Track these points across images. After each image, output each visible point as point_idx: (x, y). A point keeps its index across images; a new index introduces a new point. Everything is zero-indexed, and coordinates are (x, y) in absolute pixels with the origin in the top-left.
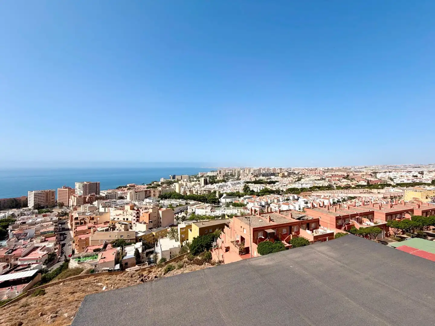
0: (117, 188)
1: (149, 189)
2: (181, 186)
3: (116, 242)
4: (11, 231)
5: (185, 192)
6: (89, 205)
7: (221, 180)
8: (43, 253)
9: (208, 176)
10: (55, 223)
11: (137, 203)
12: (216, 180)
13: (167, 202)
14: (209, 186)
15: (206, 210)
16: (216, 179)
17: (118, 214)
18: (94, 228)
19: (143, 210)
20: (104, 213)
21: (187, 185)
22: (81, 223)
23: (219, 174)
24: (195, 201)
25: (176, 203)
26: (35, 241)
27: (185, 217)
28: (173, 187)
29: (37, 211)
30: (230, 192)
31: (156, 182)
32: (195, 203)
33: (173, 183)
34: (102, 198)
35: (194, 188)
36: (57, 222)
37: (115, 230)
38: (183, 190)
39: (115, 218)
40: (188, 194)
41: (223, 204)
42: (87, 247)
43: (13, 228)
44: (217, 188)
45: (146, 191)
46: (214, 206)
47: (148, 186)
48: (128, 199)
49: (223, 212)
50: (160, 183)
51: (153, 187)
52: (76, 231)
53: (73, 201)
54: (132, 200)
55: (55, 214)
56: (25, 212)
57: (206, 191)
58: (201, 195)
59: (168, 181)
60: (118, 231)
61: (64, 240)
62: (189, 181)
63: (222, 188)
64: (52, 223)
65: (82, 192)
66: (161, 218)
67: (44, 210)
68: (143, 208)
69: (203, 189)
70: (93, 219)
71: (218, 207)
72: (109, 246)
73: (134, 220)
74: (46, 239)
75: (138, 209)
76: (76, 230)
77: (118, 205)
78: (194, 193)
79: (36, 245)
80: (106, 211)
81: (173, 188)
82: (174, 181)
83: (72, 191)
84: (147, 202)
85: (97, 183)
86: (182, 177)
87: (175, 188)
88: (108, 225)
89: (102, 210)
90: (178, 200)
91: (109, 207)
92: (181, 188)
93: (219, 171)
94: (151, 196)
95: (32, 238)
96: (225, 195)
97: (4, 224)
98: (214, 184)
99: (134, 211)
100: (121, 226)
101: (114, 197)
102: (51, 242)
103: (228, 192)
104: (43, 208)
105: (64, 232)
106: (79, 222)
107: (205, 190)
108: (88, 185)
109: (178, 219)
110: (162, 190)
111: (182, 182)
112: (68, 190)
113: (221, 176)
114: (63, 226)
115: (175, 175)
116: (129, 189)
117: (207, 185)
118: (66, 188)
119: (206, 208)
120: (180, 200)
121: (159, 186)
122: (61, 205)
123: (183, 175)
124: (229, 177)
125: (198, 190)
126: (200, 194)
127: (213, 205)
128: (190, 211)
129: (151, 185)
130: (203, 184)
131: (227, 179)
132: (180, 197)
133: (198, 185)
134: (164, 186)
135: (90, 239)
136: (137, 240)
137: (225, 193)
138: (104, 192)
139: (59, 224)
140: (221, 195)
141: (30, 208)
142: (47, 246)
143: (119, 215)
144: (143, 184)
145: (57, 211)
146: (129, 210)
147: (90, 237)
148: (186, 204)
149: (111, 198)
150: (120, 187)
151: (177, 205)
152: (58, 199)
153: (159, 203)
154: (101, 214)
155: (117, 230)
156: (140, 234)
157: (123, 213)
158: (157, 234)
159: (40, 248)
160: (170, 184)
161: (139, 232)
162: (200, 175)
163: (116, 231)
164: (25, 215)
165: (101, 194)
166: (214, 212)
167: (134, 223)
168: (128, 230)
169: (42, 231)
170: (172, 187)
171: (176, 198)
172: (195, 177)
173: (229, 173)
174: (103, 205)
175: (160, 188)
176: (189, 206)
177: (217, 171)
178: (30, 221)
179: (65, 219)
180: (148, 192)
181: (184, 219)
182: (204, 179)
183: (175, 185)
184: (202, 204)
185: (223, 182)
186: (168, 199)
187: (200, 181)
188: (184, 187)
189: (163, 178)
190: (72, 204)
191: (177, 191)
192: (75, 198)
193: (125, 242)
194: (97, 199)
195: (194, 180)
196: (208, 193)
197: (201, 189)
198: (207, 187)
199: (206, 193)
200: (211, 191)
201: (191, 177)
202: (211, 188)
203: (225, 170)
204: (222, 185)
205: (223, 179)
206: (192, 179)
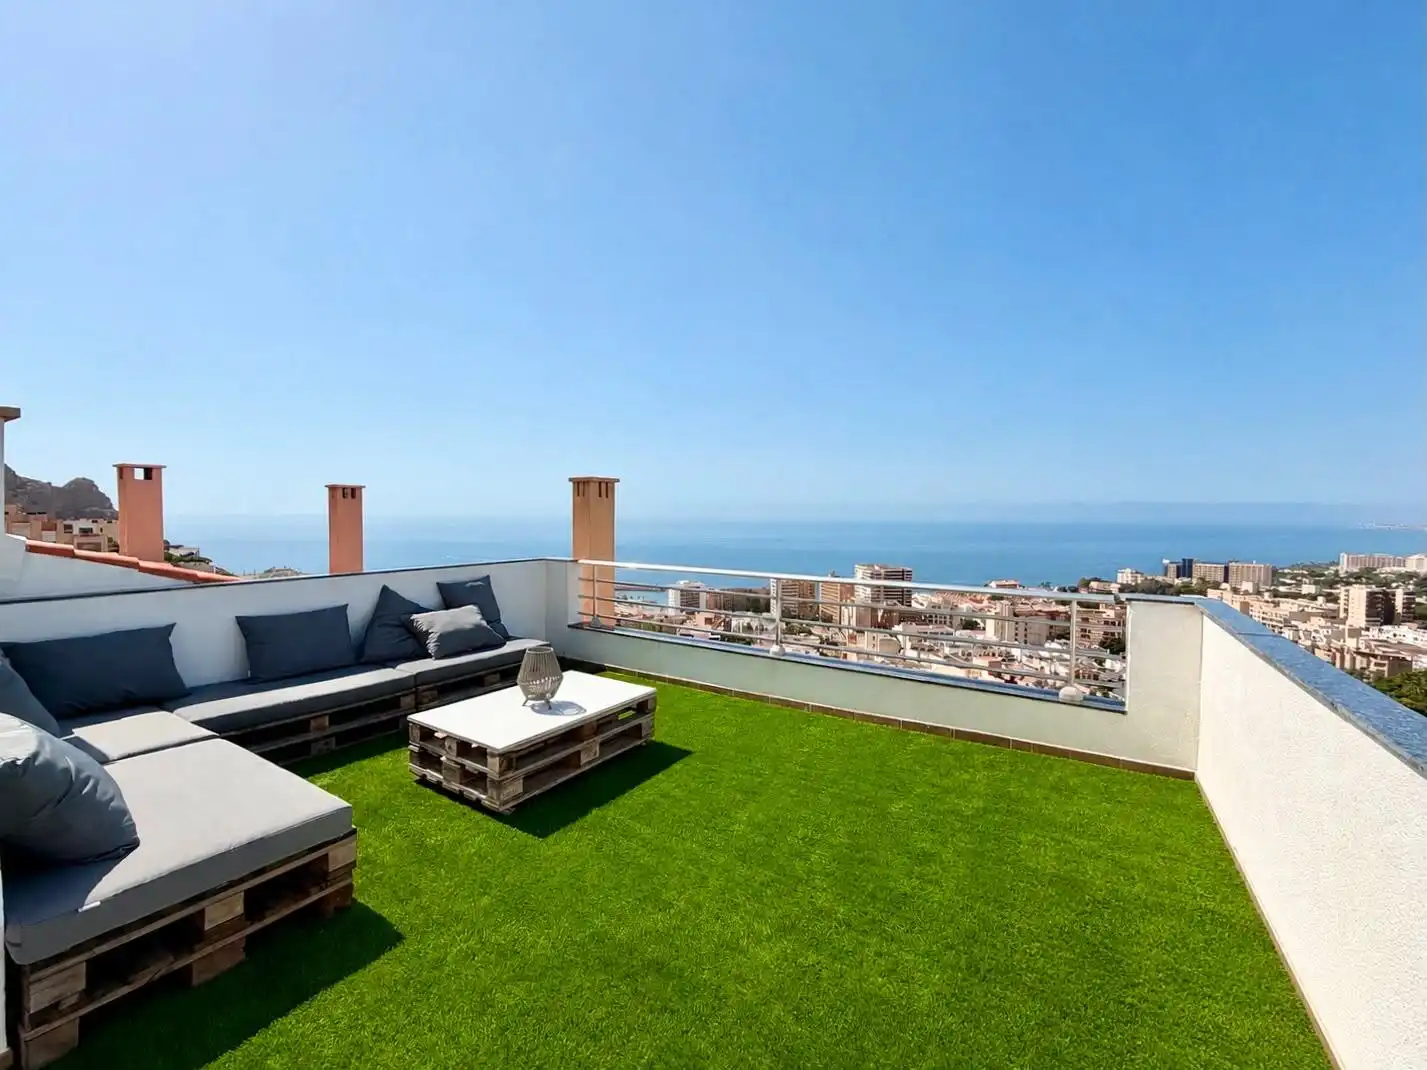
1: (1064, 609)
6: (880, 633)
9: (1405, 577)
11: (1017, 652)
14: (1407, 634)
29: (785, 625)
31: (1096, 580)
34: (914, 618)
45: (1052, 614)
48: (990, 633)
50: (1118, 587)
53: (849, 616)
54: (1000, 638)
56: (767, 625)
57: (1375, 656)
59: (1154, 580)
62: (1267, 596)
69: (1351, 643)
75: (1013, 678)
82: (1186, 585)
85: (903, 572)
86: (1226, 569)
101: (948, 620)
107: (1366, 650)
110: (1117, 621)
115: (1191, 561)
116: (997, 599)
117: (1385, 628)
122: (827, 620)
123: (1235, 562)
125: (1314, 646)
129: (1075, 590)
130: (1358, 615)
144: (1047, 586)
149: (938, 620)
162: (1344, 567)
164: (767, 632)
165: (914, 604)
172: (1315, 575)
174: (913, 641)
175: (1108, 610)
180: (1060, 620)
182: (1371, 596)
187: (1342, 601)
189: (1128, 570)
190: (847, 623)
192: (855, 608)
194: (905, 618)
195: (1303, 592)
196: (1385, 669)
197: (1341, 643)
198: (1383, 637)
199: (1373, 668)
200: (1411, 662)
201: (1284, 575)
202: (1419, 644)
206: (1293, 582)
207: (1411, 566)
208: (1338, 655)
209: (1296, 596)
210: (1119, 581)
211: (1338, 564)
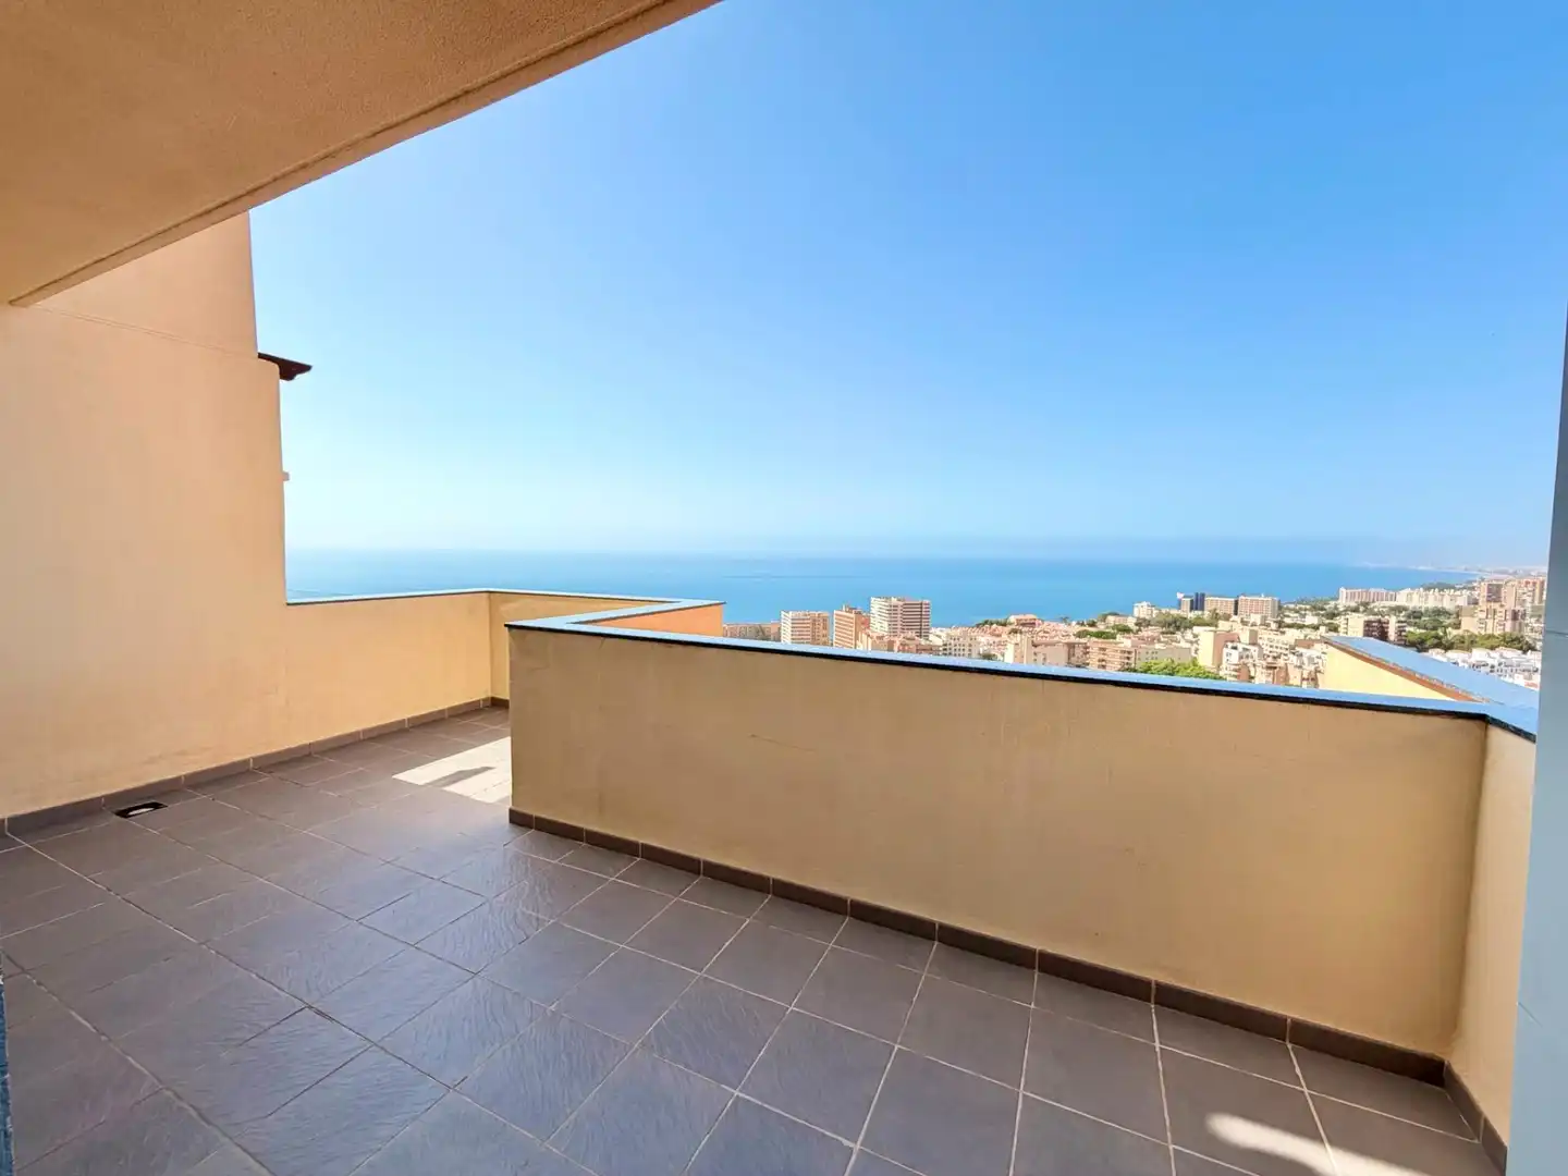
0: (978, 626)
1: (1083, 640)
2: (1225, 641)
5: (1243, 671)
7: (1490, 637)
9: (1398, 609)
12: (1455, 632)
16: (1457, 626)
21: (1260, 642)
23: (1482, 600)
28: (1187, 641)
31: (1115, 614)
33: (1191, 628)
35: (1293, 659)
38: (1235, 654)
45: (1071, 646)
47: (1083, 628)
50: (1134, 621)
51: (1099, 635)
59: (1169, 614)
62: (1274, 626)
65: (886, 624)
78: (1295, 679)
81: (1187, 645)
82: (1198, 618)
83: (862, 621)
85: (921, 604)
86: (1236, 603)
87: (1196, 650)
92: (1225, 651)
93: (1484, 586)
101: (967, 652)
108: (900, 608)
110: (1133, 650)
111: (1238, 628)
112: (853, 615)
113: (1492, 613)
116: (1015, 631)
118: (850, 609)
121: (1125, 630)
123: (1244, 595)
129: (1093, 624)
134: (1146, 633)
138: (938, 633)
144: (1065, 620)
150: (986, 622)
152: (835, 639)
160: (1178, 628)
162: (1342, 603)
165: (931, 637)
170: (1183, 640)
172: (1316, 608)
175: (1124, 640)
177: (1473, 589)
180: (1079, 652)
182: (1368, 623)
183: (1195, 636)
185: (1502, 650)
187: (1341, 629)
188: (1240, 646)
189: (1145, 604)
191: (1205, 660)
192: (870, 640)
195: (1306, 624)
201: (1289, 609)
203: (1538, 586)
204: (1496, 663)
205: (1508, 629)
206: (1297, 615)
207: (1402, 599)
209: (1301, 627)
211: (1337, 599)
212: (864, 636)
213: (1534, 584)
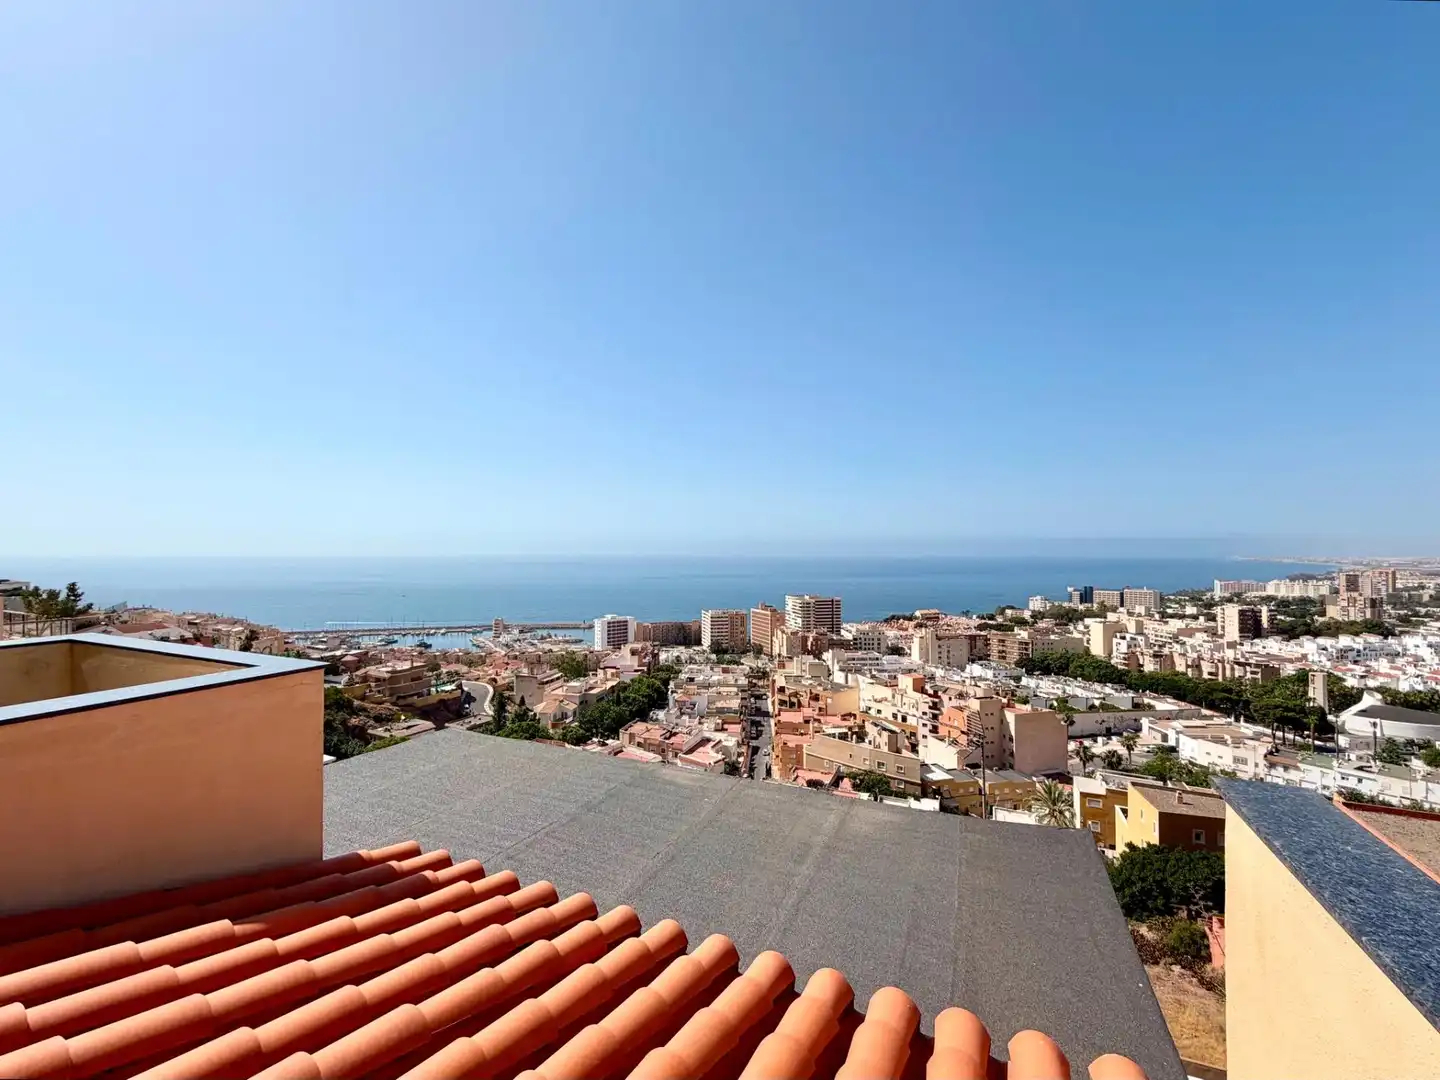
0: (886, 621)
1: (983, 633)
2: (1114, 631)
3: (861, 777)
4: (672, 692)
5: (1131, 657)
6: (810, 659)
7: (1353, 623)
8: (715, 755)
9: (1268, 599)
10: (743, 691)
11: (939, 673)
12: (1321, 619)
13: (1048, 687)
14: (1273, 646)
15: (1241, 753)
16: (1323, 613)
17: (878, 697)
18: (816, 724)
19: (950, 699)
20: (843, 687)
21: (1145, 631)
22: (792, 705)
23: (1342, 589)
24: (1183, 704)
25: (1090, 695)
26: (706, 725)
27: (1120, 758)
28: (1080, 632)
29: (714, 656)
30: (1420, 687)
31: (1012, 608)
32: (1182, 711)
33: (1082, 620)
34: (844, 645)
35: (1177, 647)
36: (745, 691)
37: (863, 741)
38: (1124, 648)
39: (870, 708)
40: (1149, 666)
41: (1357, 743)
42: (796, 769)
43: (677, 686)
44: (1323, 659)
45: (972, 638)
46: (1294, 744)
47: (983, 621)
48: (915, 657)
49: (1352, 783)
50: (1030, 613)
51: (999, 627)
52: (779, 721)
53: (779, 646)
54: (927, 661)
55: (743, 670)
56: (697, 657)
57: (1250, 665)
58: (1220, 679)
59: (1061, 607)
60: (871, 747)
61: (756, 738)
62: (1157, 616)
63: (1356, 662)
64: (735, 689)
65: (799, 620)
66: (1011, 739)
67: (727, 657)
68: (952, 694)
69: (1230, 654)
70: (816, 698)
71: (1320, 750)
72: (846, 783)
73: (924, 725)
74: (726, 726)
75: (936, 692)
76: (779, 718)
77: (885, 671)
78: (1180, 667)
79: (707, 735)
80: (850, 683)
81: (1080, 636)
82: (1087, 610)
83: (778, 618)
84: (974, 675)
85: (832, 601)
86: (1122, 595)
87: (1088, 640)
88: (851, 722)
89: (839, 677)
90: (1097, 686)
91: (858, 671)
92: (1115, 641)
93: (1343, 576)
94: (991, 658)
95: (702, 717)
96: (1368, 701)
97: (663, 675)
98: (1303, 639)
99: (925, 696)
100: (880, 735)
101: (876, 646)
102: (732, 735)
103: (1404, 686)
104: (725, 652)
105: (758, 719)
106: (787, 699)
107: (1242, 660)
108: (812, 605)
109: (1087, 757)
110: (1030, 641)
111: (1124, 618)
112: (769, 613)
113: (1352, 601)
114: (759, 703)
115: (1091, 588)
116: (920, 626)
117: (1256, 641)
118: (766, 607)
119: (1238, 741)
120: (1108, 689)
121: (1022, 623)
122: (758, 651)
123: (1128, 587)
124: (1423, 611)
125: (1200, 658)
126: (1210, 674)
127: (1290, 736)
128: (1149, 737)
129: (992, 617)
130: (1232, 632)
131: (1405, 620)
132: (1104, 673)
133: (1200, 637)
134: (1042, 625)
135: (805, 751)
136: (926, 789)
137: (1380, 690)
138: (849, 628)
139: (752, 696)
140: (1344, 699)
141: (704, 648)
142: (725, 743)
143: (879, 702)
144: (966, 614)
145: (749, 662)
146: (910, 690)
147: (805, 745)
148: (1137, 706)
149: (867, 647)
150: (893, 617)
151: (1092, 707)
152: (754, 635)
153: (1018, 687)
154: (837, 688)
155: (870, 742)
156: (937, 776)
157: (894, 697)
158: (997, 792)
159: (712, 744)
160: (1070, 620)
161: (933, 768)
162: (1218, 594)
163: (865, 745)
164: (696, 663)
165: (843, 632)
166: (1286, 768)
167: (925, 737)
168: (898, 751)
169: (719, 705)
170: (1075, 632)
171: (1086, 678)
172: (1195, 599)
173: (1423, 588)
174: (841, 664)
175: (1022, 632)
176: (1147, 716)
177: (1333, 579)
178: (701, 678)
179: (763, 687)
180: (980, 644)
181: (1113, 762)
182: (1242, 613)
183: (1087, 627)
184: (1216, 721)
185: (1365, 636)
186: (1053, 677)
187: (1219, 619)
188: (1128, 636)
189: (1039, 597)
190: (778, 652)
191: (1097, 649)
192: (785, 636)
193: (888, 783)
194: (833, 645)
195: (1187, 613)
196: (1259, 676)
197: (1222, 654)
198: (1255, 649)
199: (1249, 676)
200: (1279, 669)
201: (1169, 600)
202: (1283, 654)
203: (1390, 576)
204: (1361, 648)
205: (1368, 616)
206: (1177, 606)
207: (1270, 590)
208: (1220, 665)
209: (1182, 617)
210: (1031, 607)
211: (1213, 590)
212: (779, 633)
213: (1387, 573)
